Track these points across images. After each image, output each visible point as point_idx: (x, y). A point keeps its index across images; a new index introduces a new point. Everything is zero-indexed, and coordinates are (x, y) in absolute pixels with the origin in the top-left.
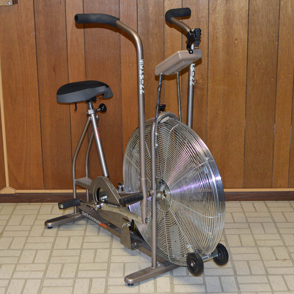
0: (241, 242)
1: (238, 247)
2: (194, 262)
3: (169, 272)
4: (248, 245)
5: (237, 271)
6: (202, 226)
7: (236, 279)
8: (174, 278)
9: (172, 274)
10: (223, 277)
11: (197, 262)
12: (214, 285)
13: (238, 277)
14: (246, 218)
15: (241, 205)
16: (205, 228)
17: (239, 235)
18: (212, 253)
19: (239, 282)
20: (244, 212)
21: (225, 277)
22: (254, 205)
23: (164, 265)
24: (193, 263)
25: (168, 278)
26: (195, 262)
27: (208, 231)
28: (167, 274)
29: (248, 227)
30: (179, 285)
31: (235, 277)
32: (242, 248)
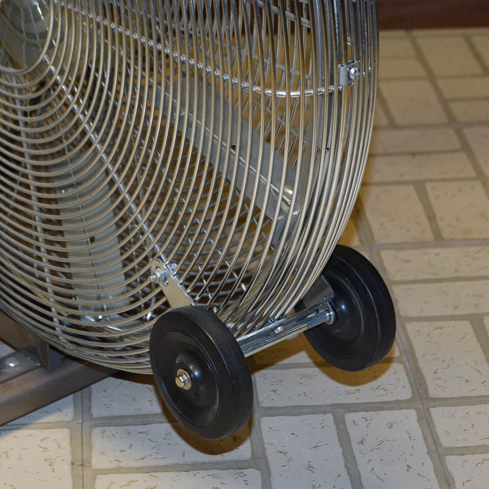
0: (432, 217)
1: (420, 245)
2: (191, 367)
3: (70, 397)
4: (471, 236)
5: (428, 377)
6: (234, 147)
7: (426, 421)
8: (97, 431)
9: (84, 410)
10: (358, 416)
11: (211, 366)
12: (310, 468)
13: (437, 413)
14: (445, 103)
15: (416, 47)
16: (253, 161)
17: (420, 186)
18: (299, 307)
19: (446, 441)
20: (431, 77)
21: (368, 414)
22: (472, 46)
23: (42, 366)
24: (190, 372)
25: (62, 435)
26: (202, 367)
27: (275, 180)
28: (60, 410)
29: (457, 145)
30: (118, 470)
31: (417, 410)
32: (444, 252)
